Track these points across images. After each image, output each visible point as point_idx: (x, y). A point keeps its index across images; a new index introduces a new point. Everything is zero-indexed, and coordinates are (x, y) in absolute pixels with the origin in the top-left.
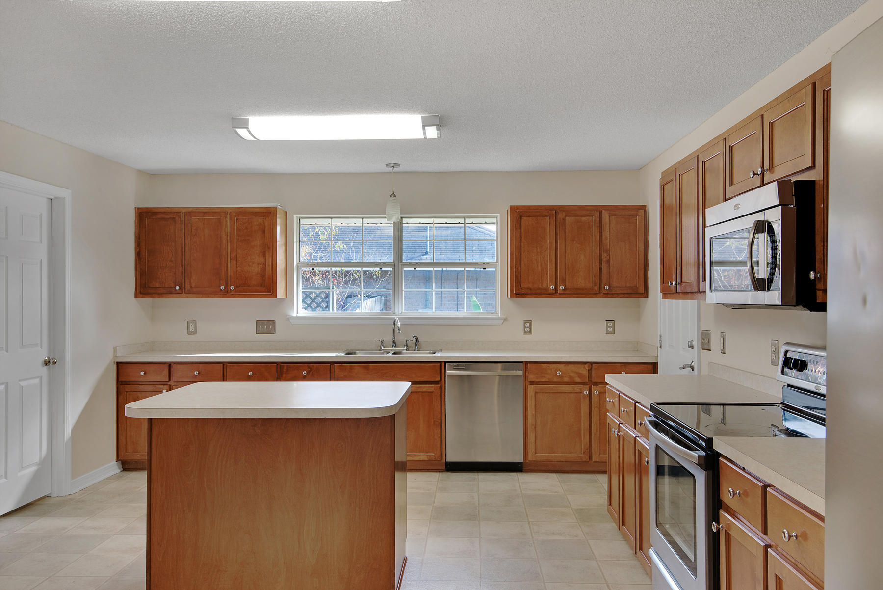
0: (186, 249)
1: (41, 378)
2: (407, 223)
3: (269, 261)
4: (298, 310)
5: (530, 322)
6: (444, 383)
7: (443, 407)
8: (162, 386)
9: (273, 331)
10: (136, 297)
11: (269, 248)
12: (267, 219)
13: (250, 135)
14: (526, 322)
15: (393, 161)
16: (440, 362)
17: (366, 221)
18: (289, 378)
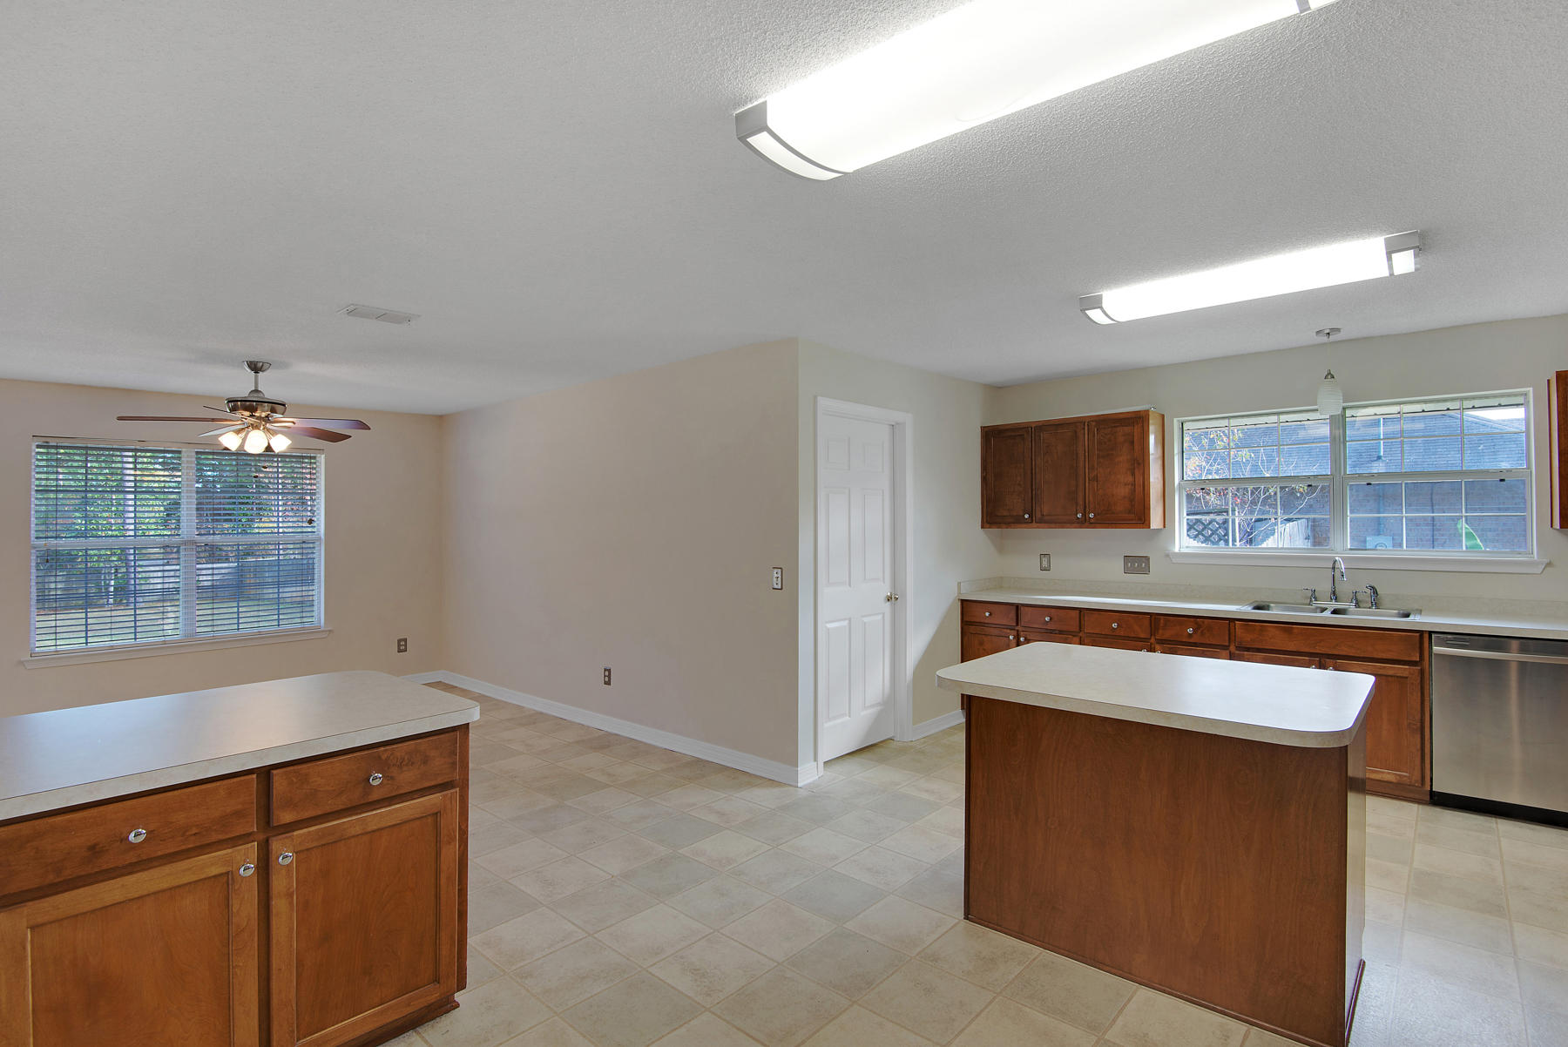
0: (1037, 470)
1: (884, 614)
2: (1353, 416)
3: (1139, 480)
4: (1183, 542)
6: (1427, 666)
7: (1427, 704)
8: (1008, 631)
9: (1146, 571)
10: (982, 527)
11: (1139, 464)
12: (1136, 427)
13: (1104, 316)
15: (1327, 327)
16: (1421, 633)
17: (1283, 418)
18: (1168, 636)
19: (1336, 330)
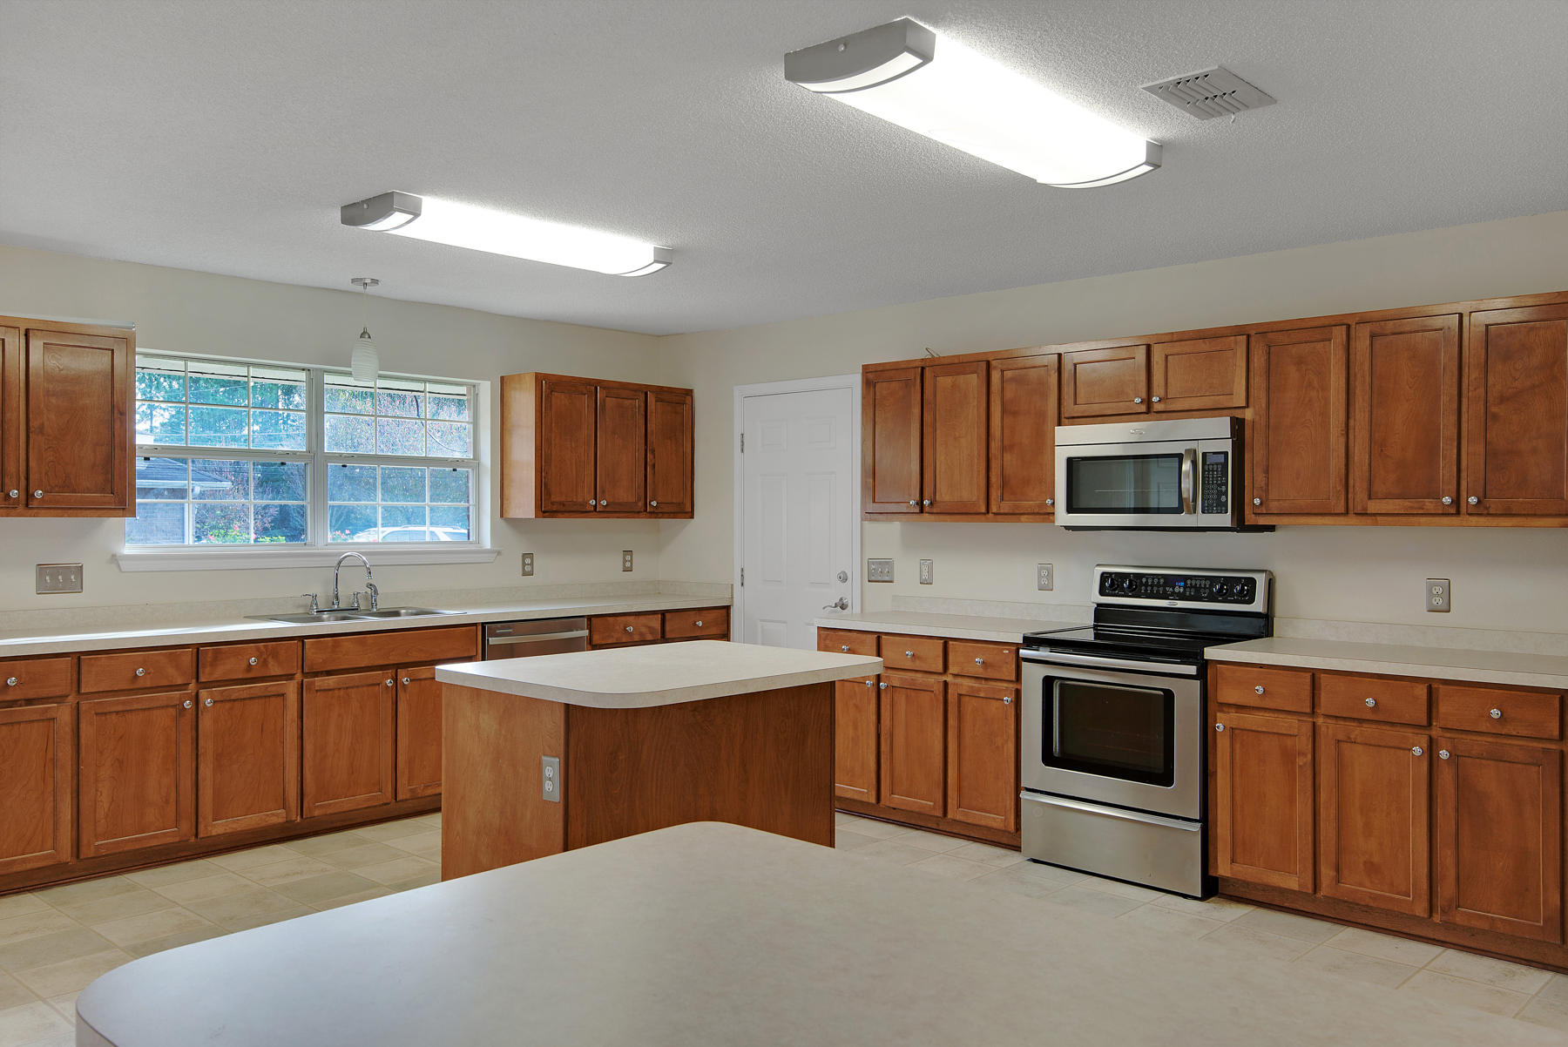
2: (332, 383)
3: (121, 440)
5: (531, 555)
9: (76, 588)
14: (524, 556)
15: (366, 275)
16: (476, 624)
18: (218, 674)
19: (375, 282)
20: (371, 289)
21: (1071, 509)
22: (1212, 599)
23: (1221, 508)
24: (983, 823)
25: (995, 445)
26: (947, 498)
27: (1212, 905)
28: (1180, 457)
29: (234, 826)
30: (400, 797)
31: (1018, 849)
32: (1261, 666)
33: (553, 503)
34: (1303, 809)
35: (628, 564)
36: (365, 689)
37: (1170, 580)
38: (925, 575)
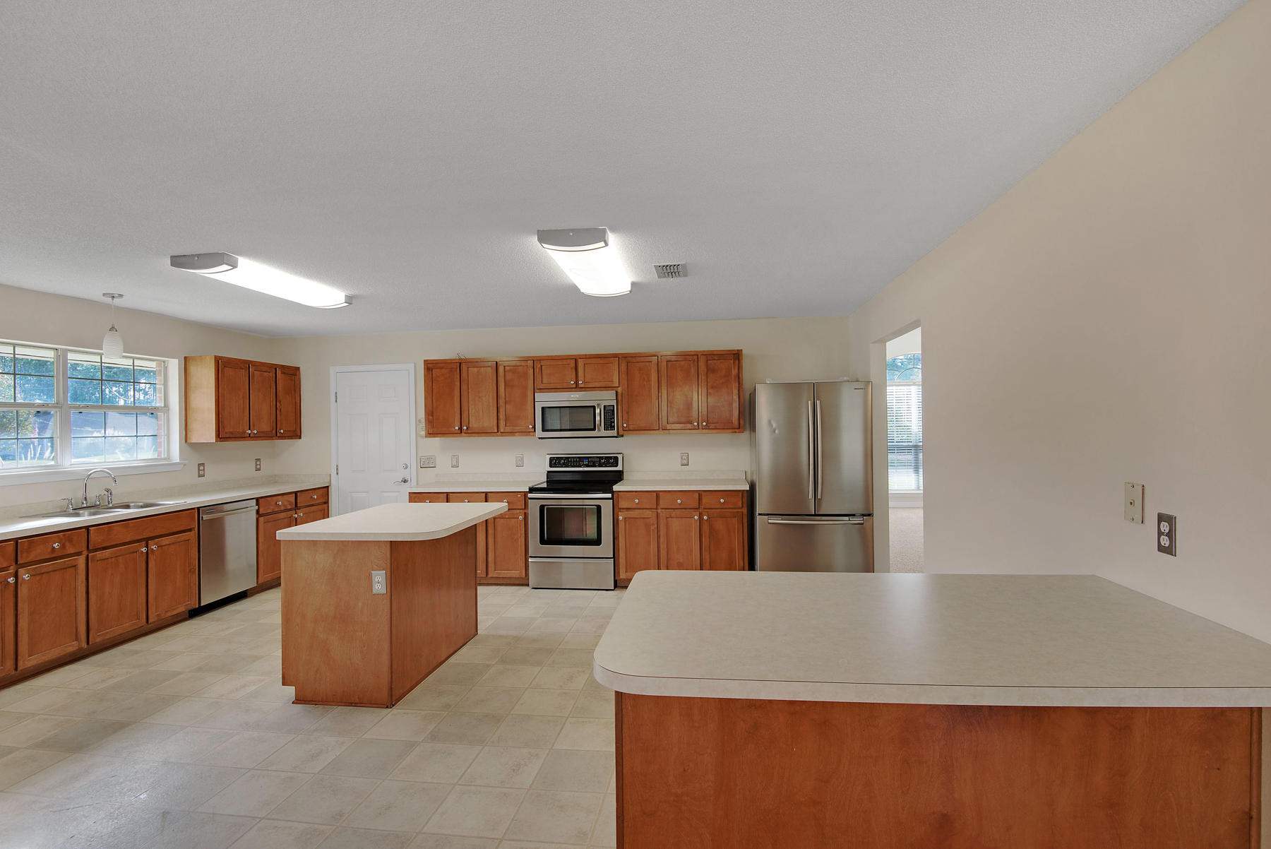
5: (204, 465)
14: (200, 465)
16: (194, 509)
17: (19, 350)
18: (32, 557)
19: (121, 296)
20: (117, 301)
21: (544, 430)
22: (600, 466)
23: (612, 428)
24: (508, 576)
25: (501, 402)
26: (475, 426)
27: (618, 592)
28: (594, 407)
29: (43, 658)
30: (150, 621)
31: (528, 585)
32: (636, 492)
33: (226, 433)
34: (653, 547)
35: (258, 467)
36: (128, 556)
37: (581, 459)
38: (455, 463)
